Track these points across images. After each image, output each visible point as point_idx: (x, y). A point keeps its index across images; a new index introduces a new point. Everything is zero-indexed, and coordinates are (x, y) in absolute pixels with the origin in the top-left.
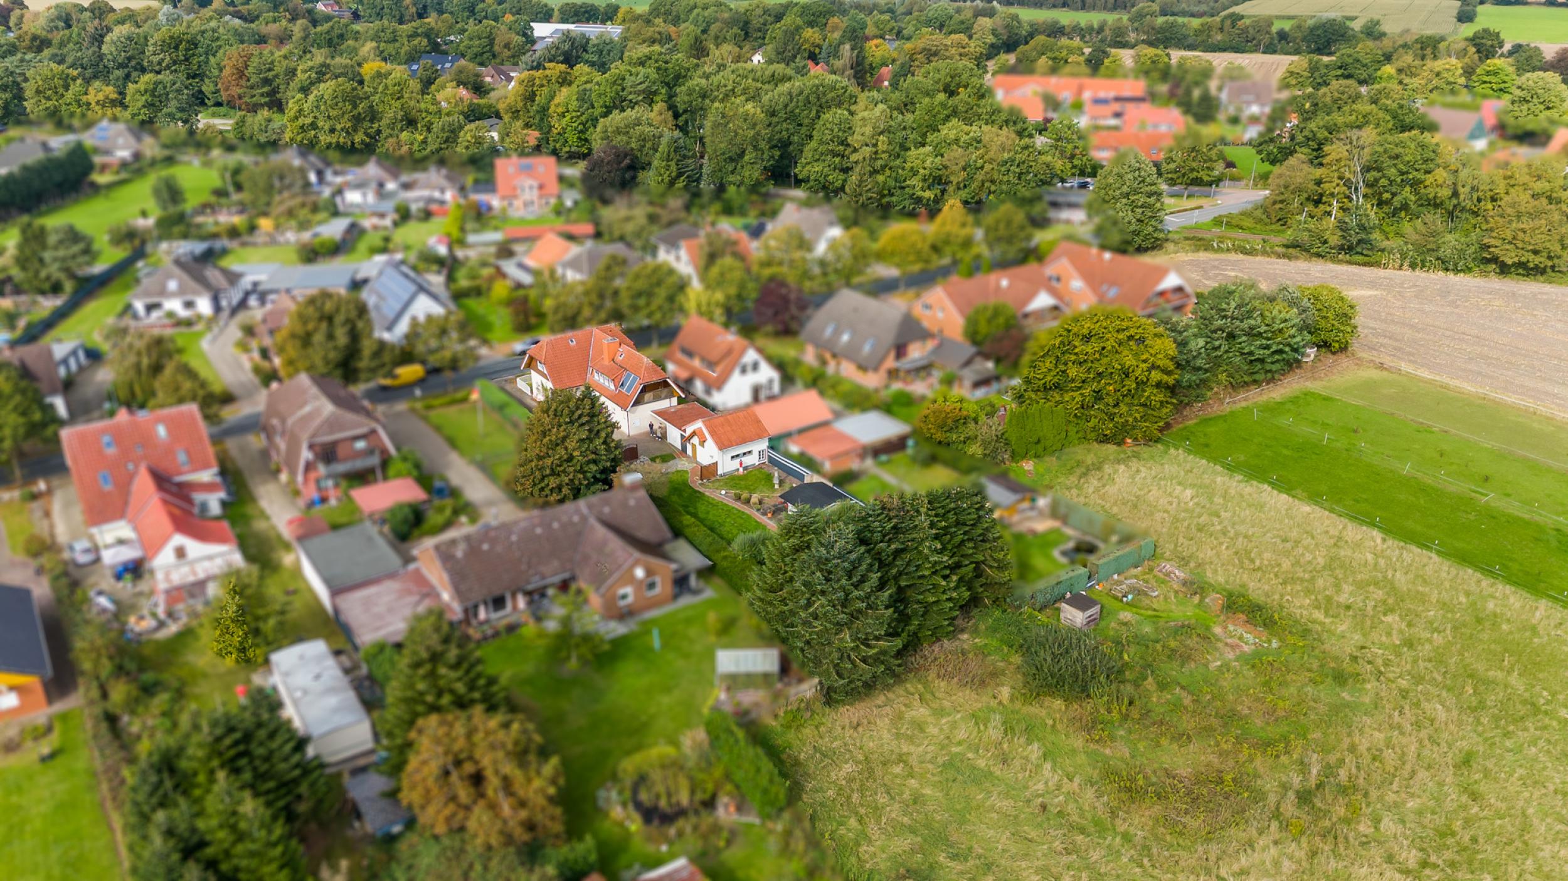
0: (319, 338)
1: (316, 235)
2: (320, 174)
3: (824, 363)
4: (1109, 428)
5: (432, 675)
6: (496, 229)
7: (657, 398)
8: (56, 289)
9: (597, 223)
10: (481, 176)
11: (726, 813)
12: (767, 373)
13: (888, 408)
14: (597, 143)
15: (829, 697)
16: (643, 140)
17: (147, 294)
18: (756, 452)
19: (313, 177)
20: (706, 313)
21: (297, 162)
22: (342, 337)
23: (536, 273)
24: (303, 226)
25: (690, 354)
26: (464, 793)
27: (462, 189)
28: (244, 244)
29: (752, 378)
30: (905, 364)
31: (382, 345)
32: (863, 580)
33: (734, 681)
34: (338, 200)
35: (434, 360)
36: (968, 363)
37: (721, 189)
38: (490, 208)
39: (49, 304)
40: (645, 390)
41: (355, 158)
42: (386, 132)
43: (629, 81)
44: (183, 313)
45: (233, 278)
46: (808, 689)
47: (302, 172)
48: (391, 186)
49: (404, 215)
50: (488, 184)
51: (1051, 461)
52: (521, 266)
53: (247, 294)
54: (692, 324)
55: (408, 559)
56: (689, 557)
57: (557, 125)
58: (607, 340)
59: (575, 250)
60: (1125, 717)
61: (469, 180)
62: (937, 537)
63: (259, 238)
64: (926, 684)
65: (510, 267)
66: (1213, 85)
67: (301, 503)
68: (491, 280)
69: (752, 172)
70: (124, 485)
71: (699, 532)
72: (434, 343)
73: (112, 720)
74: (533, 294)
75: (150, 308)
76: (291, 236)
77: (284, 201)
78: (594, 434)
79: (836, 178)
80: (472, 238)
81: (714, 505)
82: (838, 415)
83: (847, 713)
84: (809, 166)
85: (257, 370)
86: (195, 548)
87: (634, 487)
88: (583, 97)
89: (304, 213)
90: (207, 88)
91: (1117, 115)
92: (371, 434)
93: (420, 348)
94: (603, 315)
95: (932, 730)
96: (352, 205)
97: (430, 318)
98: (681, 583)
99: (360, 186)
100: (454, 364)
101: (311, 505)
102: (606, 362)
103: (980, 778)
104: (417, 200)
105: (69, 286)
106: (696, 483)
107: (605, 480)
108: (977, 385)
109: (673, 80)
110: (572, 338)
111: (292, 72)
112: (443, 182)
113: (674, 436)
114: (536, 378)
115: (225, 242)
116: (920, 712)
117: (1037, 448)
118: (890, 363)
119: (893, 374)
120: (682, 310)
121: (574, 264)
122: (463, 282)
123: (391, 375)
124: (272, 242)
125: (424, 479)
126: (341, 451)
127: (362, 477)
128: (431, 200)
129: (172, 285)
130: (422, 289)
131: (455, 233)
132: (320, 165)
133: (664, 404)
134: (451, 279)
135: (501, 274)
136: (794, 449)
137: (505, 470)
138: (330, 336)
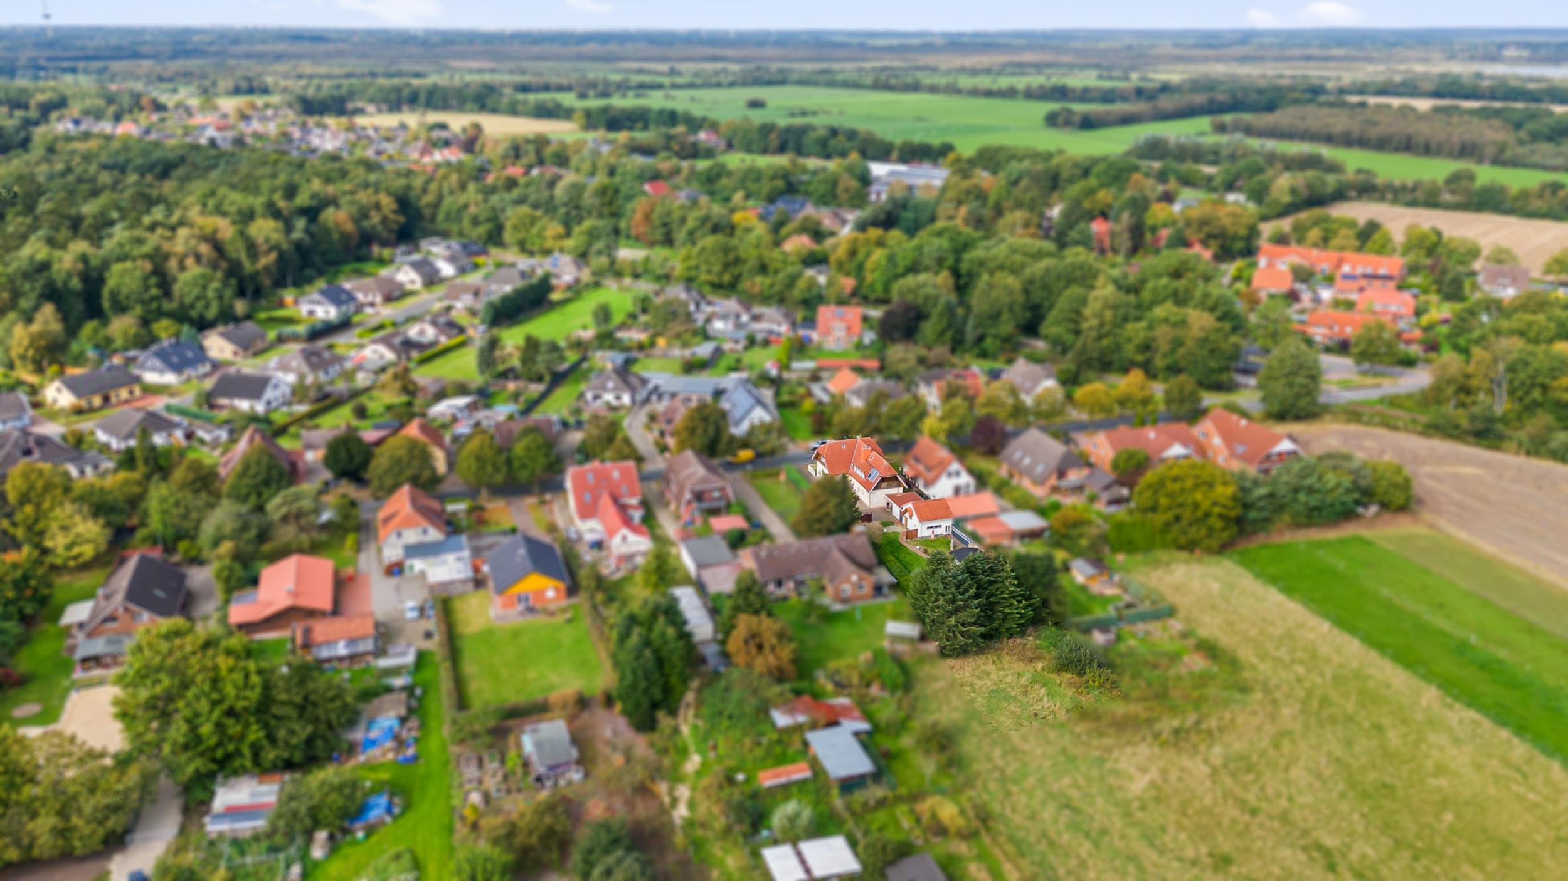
0: (700, 431)
1: (694, 354)
2: (698, 305)
3: (1011, 476)
4: (1183, 540)
5: (746, 598)
6: (812, 358)
7: (889, 487)
8: (539, 379)
9: (882, 360)
10: (809, 314)
11: (874, 690)
12: (965, 479)
13: (1041, 511)
14: (895, 296)
15: (943, 653)
16: (927, 298)
17: (595, 388)
18: (944, 527)
19: (692, 307)
20: (934, 436)
21: (683, 296)
22: (711, 431)
23: (833, 396)
24: (685, 345)
25: (918, 460)
26: (754, 651)
27: (794, 325)
28: (648, 356)
29: (955, 481)
30: (1064, 483)
31: (732, 439)
32: (967, 590)
33: (896, 639)
34: (709, 328)
35: (761, 449)
36: (1107, 487)
37: (981, 339)
38: (810, 340)
39: (536, 389)
40: (883, 480)
41: (721, 292)
42: (745, 275)
43: (927, 249)
44: (614, 402)
45: (644, 382)
46: (932, 647)
47: (686, 305)
48: (745, 318)
49: (752, 342)
50: (810, 322)
51: (1139, 557)
52: (825, 390)
53: (650, 393)
54: (924, 441)
55: (736, 556)
56: (885, 576)
57: (869, 277)
58: (865, 447)
59: (860, 382)
60: (1101, 686)
61: (799, 315)
62: (1016, 578)
63: (657, 351)
64: (999, 657)
65: (816, 389)
66: (1477, 265)
67: (682, 522)
68: (803, 397)
69: (1006, 327)
70: (596, 500)
71: (896, 566)
72: (762, 438)
73: (595, 607)
74: (828, 410)
75: (596, 397)
76: (677, 352)
77: (677, 327)
78: (843, 502)
79: (1069, 338)
80: (796, 365)
81: (909, 553)
82: (1004, 510)
83: (950, 662)
84: (1051, 326)
85: (657, 444)
86: (632, 537)
87: (861, 534)
88: (891, 259)
89: (687, 337)
90: (623, 225)
91: (1361, 290)
92: (722, 489)
93: (754, 441)
94: (866, 431)
95: (994, 676)
96: (719, 331)
97: (762, 424)
98: (878, 589)
99: (724, 317)
100: (772, 452)
101: (686, 524)
102: (862, 461)
103: (1007, 698)
104: (761, 331)
105: (548, 378)
106: (904, 541)
107: (846, 528)
108: (1111, 502)
109: (961, 247)
110: (844, 444)
111: (683, 220)
112: (781, 318)
113: (896, 511)
114: (820, 466)
115: (635, 354)
116: (991, 667)
117: (1129, 546)
118: (1053, 481)
119: (1055, 489)
120: (919, 431)
121: (857, 393)
122: (785, 398)
123: (735, 455)
124: (665, 356)
125: (748, 517)
126: (706, 496)
127: (715, 512)
128: (770, 332)
129: (610, 385)
130: (760, 402)
131: (785, 361)
132: (698, 297)
133: (894, 491)
134: (777, 394)
135: (810, 394)
136: (969, 527)
137: (792, 518)
138: (705, 431)
